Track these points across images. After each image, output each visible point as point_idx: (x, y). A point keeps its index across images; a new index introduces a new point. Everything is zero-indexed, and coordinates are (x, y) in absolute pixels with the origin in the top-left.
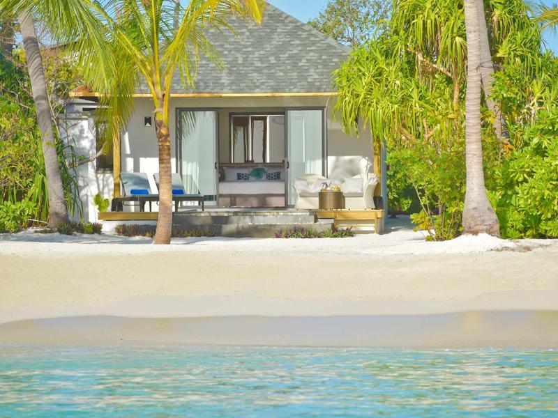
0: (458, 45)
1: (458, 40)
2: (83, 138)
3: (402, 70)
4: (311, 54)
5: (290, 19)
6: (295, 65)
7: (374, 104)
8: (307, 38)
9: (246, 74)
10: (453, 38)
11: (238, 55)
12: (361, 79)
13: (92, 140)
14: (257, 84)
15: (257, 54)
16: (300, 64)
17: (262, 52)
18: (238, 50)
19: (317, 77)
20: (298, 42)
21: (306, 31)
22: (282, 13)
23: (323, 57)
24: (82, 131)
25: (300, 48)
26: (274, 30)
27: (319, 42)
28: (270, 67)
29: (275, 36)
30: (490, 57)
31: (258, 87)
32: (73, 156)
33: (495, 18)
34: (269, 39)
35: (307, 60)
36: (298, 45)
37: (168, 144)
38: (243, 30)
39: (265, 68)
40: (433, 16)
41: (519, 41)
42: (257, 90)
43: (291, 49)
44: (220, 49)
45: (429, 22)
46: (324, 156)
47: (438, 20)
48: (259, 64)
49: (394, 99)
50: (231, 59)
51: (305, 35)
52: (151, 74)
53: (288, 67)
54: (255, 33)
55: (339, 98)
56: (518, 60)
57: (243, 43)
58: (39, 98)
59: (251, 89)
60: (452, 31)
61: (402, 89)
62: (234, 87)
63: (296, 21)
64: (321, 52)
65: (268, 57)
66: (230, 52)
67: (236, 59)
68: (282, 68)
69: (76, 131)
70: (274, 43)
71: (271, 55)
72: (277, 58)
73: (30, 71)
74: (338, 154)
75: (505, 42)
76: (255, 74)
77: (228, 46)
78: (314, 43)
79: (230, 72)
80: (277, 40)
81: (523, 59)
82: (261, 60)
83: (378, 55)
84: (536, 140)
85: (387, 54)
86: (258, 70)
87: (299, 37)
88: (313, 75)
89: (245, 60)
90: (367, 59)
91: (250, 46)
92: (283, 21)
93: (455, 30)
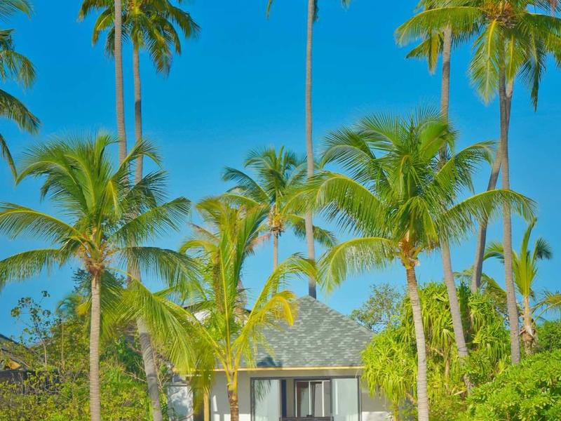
0: (445, 335)
1: (445, 331)
2: (184, 399)
3: (408, 351)
4: (348, 338)
5: (333, 312)
6: (335, 346)
7: (387, 376)
8: (345, 326)
9: (300, 353)
10: (441, 330)
11: (295, 339)
12: (378, 358)
13: (190, 402)
14: (308, 361)
15: (308, 338)
16: (339, 346)
17: (312, 337)
18: (295, 336)
19: (350, 355)
20: (338, 329)
21: (344, 321)
22: (328, 308)
23: (357, 341)
24: (183, 394)
25: (339, 334)
26: (321, 321)
27: (353, 329)
28: (318, 347)
29: (322, 324)
30: (465, 344)
31: (307, 363)
32: (174, 415)
33: (472, 316)
34: (317, 326)
35: (345, 342)
36: (339, 332)
37: (237, 407)
38: (300, 321)
39: (314, 348)
40: (427, 314)
41: (489, 332)
42: (307, 365)
43: (333, 334)
44: (282, 335)
45: (425, 318)
46: (359, 412)
47: (431, 317)
48: (309, 346)
49: (400, 373)
50: (289, 342)
51: (343, 324)
52: (225, 357)
53: (331, 348)
54: (308, 323)
55: (364, 371)
56: (488, 345)
57: (299, 330)
58: (150, 375)
59: (303, 365)
60: (441, 325)
61: (407, 365)
62: (291, 363)
63: (338, 314)
64: (355, 336)
65: (316, 341)
66: (289, 337)
67: (293, 342)
68: (326, 349)
69: (180, 394)
70: (322, 330)
71: (319, 339)
72: (323, 341)
73: (144, 356)
74: (371, 410)
75: (478, 333)
76: (306, 353)
77: (287, 333)
78: (350, 330)
79: (289, 352)
80: (323, 328)
81: (492, 344)
82: (311, 343)
83: (391, 341)
84: (471, 406)
85: (398, 339)
86: (309, 350)
87: (339, 326)
88: (348, 354)
89: (299, 343)
90: (383, 343)
91: (303, 332)
92: (328, 314)
93: (443, 324)
